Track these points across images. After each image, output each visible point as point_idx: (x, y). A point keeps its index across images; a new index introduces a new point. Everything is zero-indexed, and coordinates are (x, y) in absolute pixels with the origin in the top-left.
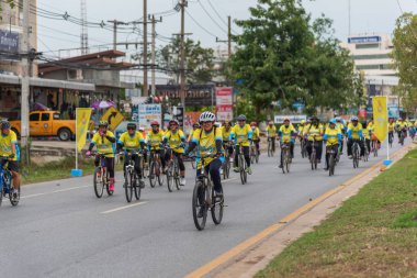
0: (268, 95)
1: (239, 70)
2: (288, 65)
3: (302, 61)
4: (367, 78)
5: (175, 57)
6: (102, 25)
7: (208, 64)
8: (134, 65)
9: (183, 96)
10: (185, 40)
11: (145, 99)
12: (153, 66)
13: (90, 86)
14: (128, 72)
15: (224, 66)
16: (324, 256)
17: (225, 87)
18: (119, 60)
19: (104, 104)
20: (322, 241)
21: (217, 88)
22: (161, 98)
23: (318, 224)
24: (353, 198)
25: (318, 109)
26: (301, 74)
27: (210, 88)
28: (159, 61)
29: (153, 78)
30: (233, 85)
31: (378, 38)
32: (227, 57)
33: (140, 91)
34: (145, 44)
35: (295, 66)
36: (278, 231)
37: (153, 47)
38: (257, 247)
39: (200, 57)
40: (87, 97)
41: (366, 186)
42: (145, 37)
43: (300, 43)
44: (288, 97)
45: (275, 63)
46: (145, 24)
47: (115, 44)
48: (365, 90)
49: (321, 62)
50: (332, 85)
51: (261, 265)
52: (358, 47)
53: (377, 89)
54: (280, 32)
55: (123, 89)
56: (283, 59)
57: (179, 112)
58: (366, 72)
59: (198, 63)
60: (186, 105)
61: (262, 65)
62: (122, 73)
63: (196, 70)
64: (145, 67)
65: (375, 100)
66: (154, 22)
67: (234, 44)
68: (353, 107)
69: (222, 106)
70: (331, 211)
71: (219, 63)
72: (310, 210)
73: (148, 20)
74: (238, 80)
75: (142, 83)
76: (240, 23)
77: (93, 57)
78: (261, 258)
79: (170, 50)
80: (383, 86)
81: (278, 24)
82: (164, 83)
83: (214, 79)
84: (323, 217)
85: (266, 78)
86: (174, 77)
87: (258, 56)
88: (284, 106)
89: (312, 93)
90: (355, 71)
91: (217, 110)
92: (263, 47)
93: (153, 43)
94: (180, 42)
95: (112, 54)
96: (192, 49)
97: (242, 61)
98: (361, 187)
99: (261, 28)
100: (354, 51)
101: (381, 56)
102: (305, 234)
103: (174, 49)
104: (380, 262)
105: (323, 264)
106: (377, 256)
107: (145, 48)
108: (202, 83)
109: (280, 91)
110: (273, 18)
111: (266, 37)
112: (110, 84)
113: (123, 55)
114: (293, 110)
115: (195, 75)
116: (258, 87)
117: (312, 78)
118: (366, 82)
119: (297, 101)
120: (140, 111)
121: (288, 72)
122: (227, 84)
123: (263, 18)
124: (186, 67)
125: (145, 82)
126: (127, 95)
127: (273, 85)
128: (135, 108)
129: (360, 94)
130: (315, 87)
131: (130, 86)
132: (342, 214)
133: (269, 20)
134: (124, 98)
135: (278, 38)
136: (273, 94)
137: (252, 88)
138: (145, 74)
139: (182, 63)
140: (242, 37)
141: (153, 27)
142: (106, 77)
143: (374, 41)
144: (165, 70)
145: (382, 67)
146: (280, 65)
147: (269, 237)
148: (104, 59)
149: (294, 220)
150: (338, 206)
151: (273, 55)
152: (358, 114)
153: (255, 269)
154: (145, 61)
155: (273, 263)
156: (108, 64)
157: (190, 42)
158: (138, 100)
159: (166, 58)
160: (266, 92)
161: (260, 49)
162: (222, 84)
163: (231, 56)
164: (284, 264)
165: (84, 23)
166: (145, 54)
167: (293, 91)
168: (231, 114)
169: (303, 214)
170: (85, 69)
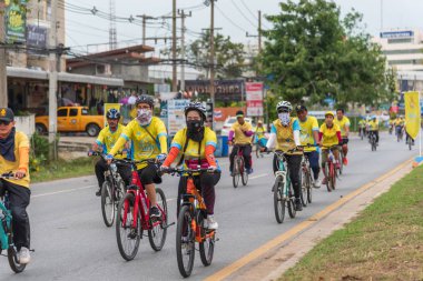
0: (299, 90)
1: (269, 66)
2: (319, 60)
3: (332, 56)
4: (399, 73)
5: (204, 52)
6: (131, 20)
7: (238, 59)
8: (163, 60)
9: (212, 91)
10: (215, 35)
11: (174, 94)
12: (182, 61)
13: (118, 81)
14: (157, 68)
15: (254, 61)
16: (354, 255)
17: (255, 82)
18: (147, 55)
19: (132, 100)
20: (353, 239)
21: (247, 84)
22: (191, 93)
23: (349, 221)
24: (384, 195)
25: (350, 105)
26: (332, 69)
27: (239, 83)
28: (188, 56)
29: (183, 73)
30: (264, 80)
31: (411, 33)
32: (257, 52)
33: (169, 86)
34: (174, 39)
35: (325, 61)
36: (308, 229)
37: (183, 41)
38: (287, 244)
39: (230, 51)
40: (116, 92)
41: (397, 183)
42: (174, 32)
43: (330, 37)
44: (319, 92)
45: (306, 59)
46: (174, 19)
47: (144, 39)
48: (397, 85)
49: (351, 57)
50: (364, 80)
51: (291, 263)
52: (390, 41)
53: (410, 84)
54: (310, 27)
55: (152, 85)
56: (315, 54)
57: (209, 107)
58: (399, 67)
59: (228, 58)
60: (216, 100)
61: (292, 60)
62: (151, 68)
63: (226, 65)
64: (175, 62)
65: (407, 95)
66: (183, 16)
67: (264, 39)
68: (385, 103)
69: (252, 102)
70: (362, 208)
71: (250, 58)
72: (341, 207)
73: (177, 15)
74: (268, 75)
75: (171, 78)
76: (270, 19)
77: (122, 52)
78: (291, 255)
79: (200, 45)
80: (415, 82)
81: (309, 19)
82: (194, 78)
83: (244, 74)
84: (353, 214)
85: (297, 73)
86: (203, 72)
87: (288, 51)
88: (315, 102)
89: (343, 88)
90: (387, 67)
91: (247, 105)
92: (294, 41)
93: (182, 38)
94: (209, 37)
95: (141, 49)
96: (221, 44)
97: (272, 56)
98: (392, 183)
99: (291, 22)
100: (386, 46)
101: (414, 51)
102: (336, 232)
103: (203, 43)
104: (411, 260)
105: (353, 262)
106: (408, 254)
107: (174, 43)
108: (232, 79)
109: (311, 86)
110: (304, 12)
111: (296, 32)
112: (139, 80)
113: (152, 50)
114: (324, 105)
115: (225, 70)
116: (288, 83)
117: (343, 72)
118: (399, 77)
119: (327, 97)
120: (169, 106)
121: (319, 67)
122: (257, 79)
123: (294, 13)
124: (216, 62)
125: (175, 77)
126: (156, 90)
127: (304, 80)
128: (164, 104)
129: (393, 90)
130: (346, 82)
131: (159, 81)
132: (372, 211)
133: (299, 15)
134: (153, 93)
135: (308, 33)
136: (303, 89)
137: (282, 83)
138: (175, 69)
139: (211, 58)
140: (272, 31)
141: (183, 22)
142: (135, 72)
143: (407, 36)
144: (194, 65)
145: (414, 62)
146: (311, 60)
147: (299, 234)
148: (134, 54)
149: (324, 218)
150: (369, 203)
151: (304, 50)
152: (390, 109)
153: (284, 267)
154: (174, 55)
155: (303, 261)
156: (136, 59)
157: (220, 36)
158: (167, 95)
159: (195, 53)
160: (296, 87)
161: (290, 44)
162: (253, 79)
163: (261, 51)
164: (313, 262)
165: (112, 18)
166: (174, 49)
167: (324, 86)
168: (261, 109)
169: (333, 211)
170: (113, 64)
